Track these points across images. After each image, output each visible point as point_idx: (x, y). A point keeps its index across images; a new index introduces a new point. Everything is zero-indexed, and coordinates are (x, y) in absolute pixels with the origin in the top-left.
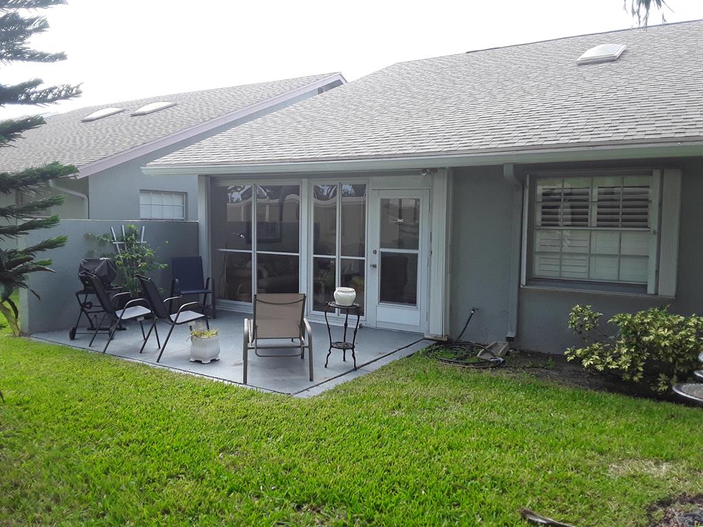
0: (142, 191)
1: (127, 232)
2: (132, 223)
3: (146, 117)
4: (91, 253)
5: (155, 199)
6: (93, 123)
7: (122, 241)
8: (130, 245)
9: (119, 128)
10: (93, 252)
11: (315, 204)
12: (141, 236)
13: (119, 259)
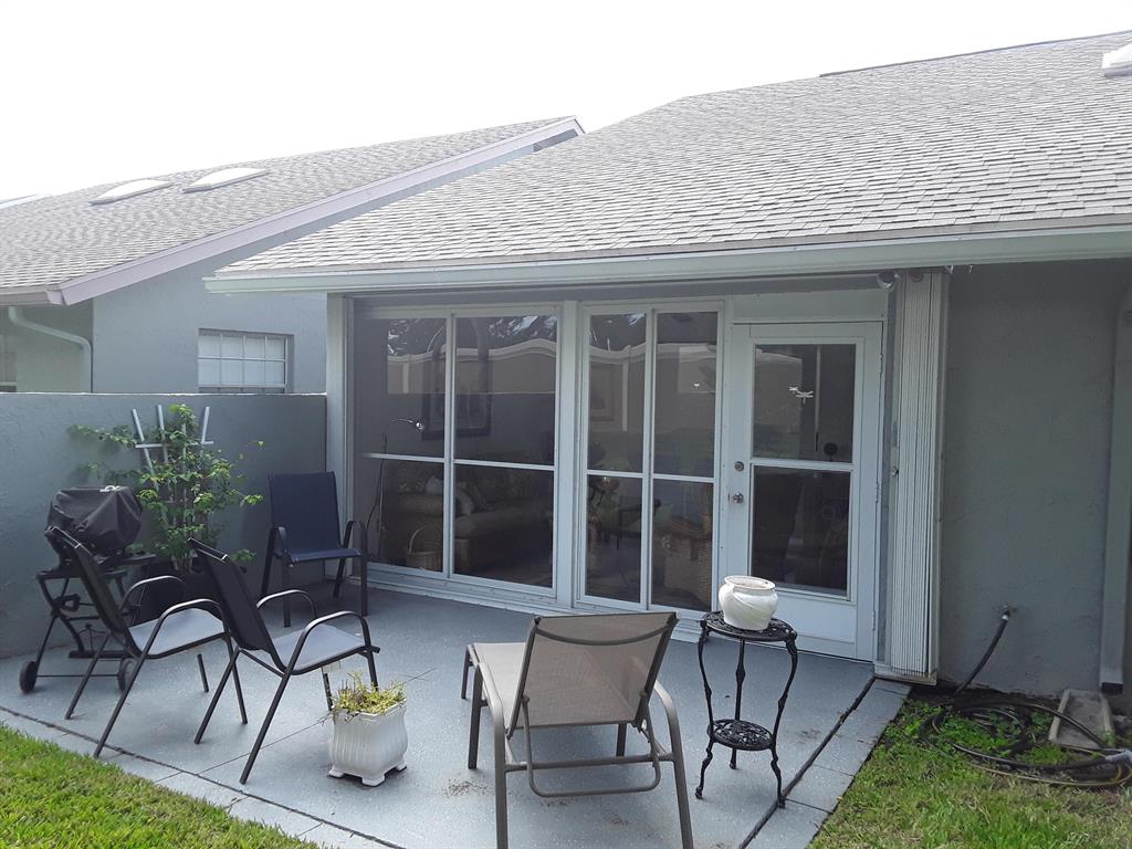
0: (204, 332)
1: (170, 420)
2: (181, 398)
3: (214, 193)
4: (82, 473)
5: (230, 348)
6: (111, 207)
7: (158, 441)
8: (175, 452)
9: (160, 213)
10: (88, 469)
11: (591, 357)
12: (200, 429)
13: (149, 485)
